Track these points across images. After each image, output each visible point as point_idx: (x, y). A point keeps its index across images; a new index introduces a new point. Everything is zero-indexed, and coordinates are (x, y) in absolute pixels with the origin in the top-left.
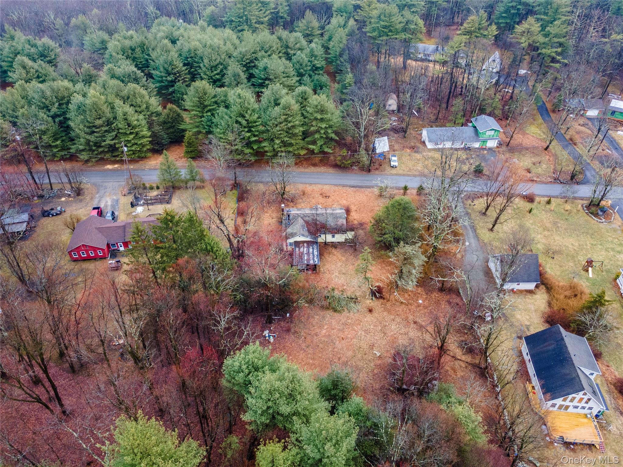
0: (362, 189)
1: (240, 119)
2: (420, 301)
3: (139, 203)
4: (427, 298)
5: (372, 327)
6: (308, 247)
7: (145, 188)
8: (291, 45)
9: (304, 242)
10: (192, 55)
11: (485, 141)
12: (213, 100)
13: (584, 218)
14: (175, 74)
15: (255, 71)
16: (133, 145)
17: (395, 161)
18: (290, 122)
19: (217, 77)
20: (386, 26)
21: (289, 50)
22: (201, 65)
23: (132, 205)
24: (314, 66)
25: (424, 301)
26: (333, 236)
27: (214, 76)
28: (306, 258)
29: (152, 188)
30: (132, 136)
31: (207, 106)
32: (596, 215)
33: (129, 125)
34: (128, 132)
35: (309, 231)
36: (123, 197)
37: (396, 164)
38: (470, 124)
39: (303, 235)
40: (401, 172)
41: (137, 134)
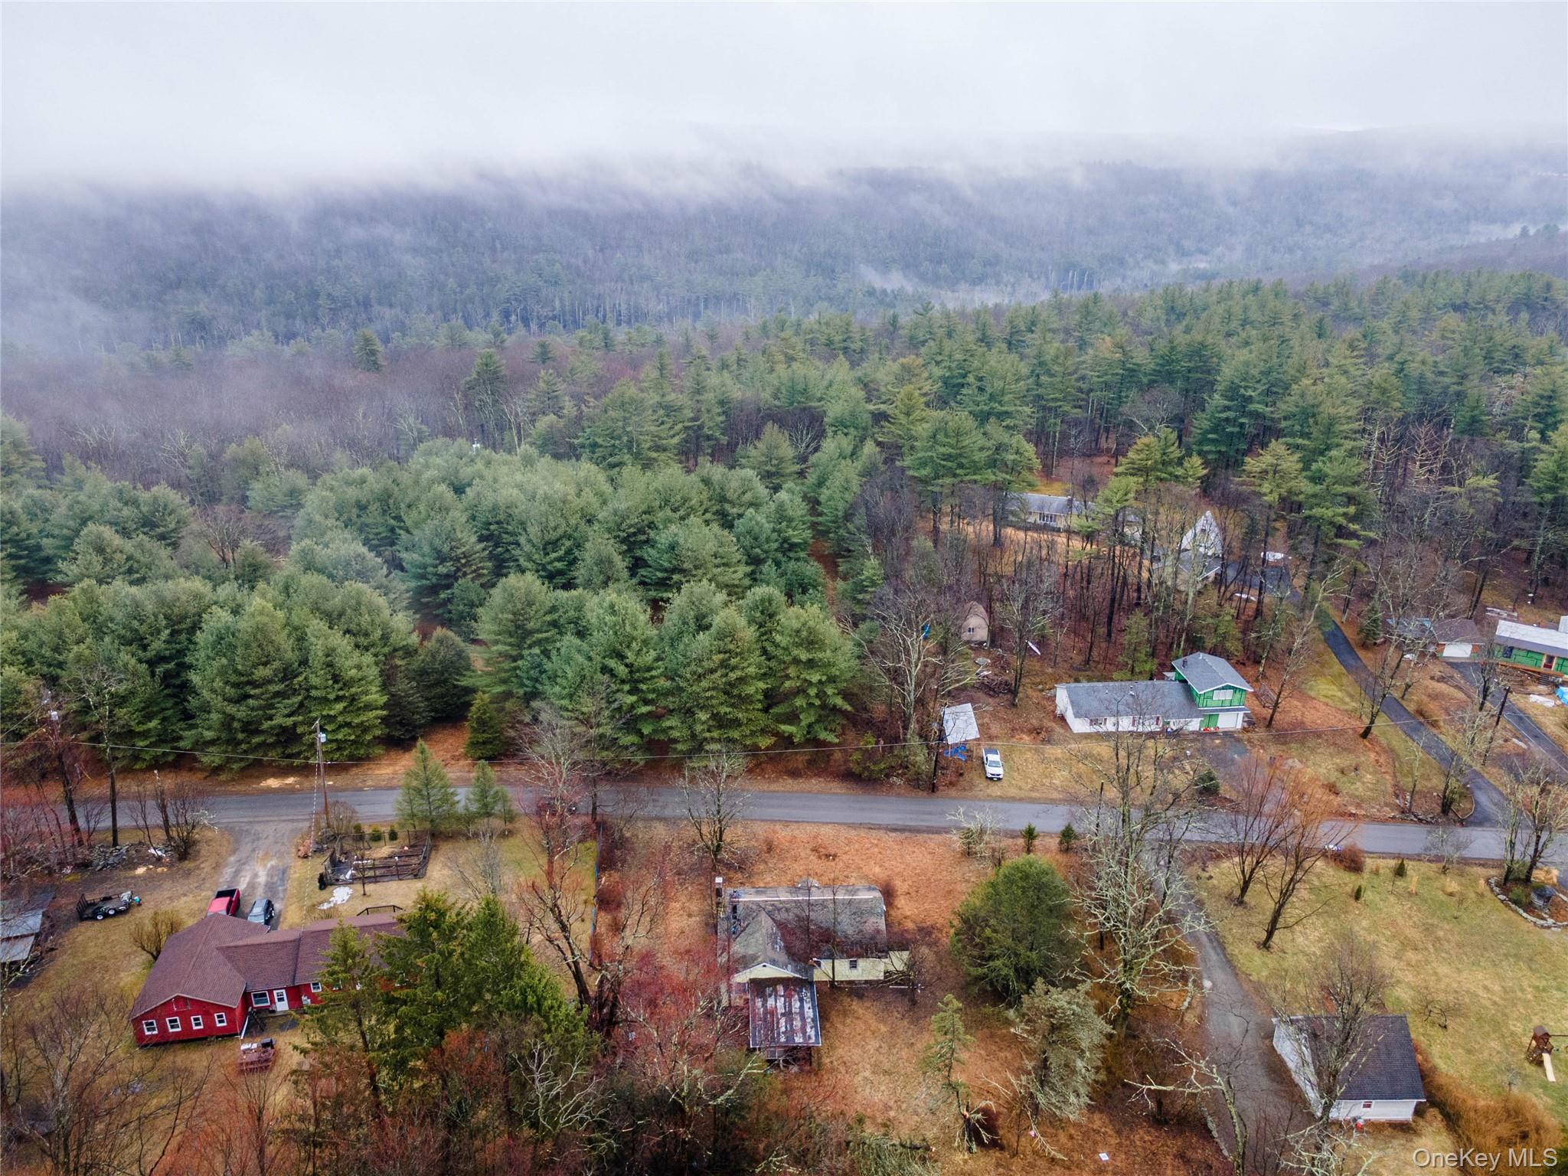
0: (921, 837)
1: (612, 663)
2: (1104, 1157)
3: (342, 877)
4: (1120, 1145)
6: (788, 997)
7: (360, 837)
8: (730, 495)
9: (773, 982)
10: (502, 517)
11: (1212, 716)
12: (548, 618)
13: (1497, 915)
14: (458, 559)
15: (649, 554)
16: (340, 727)
17: (995, 764)
18: (733, 669)
19: (558, 565)
20: (950, 455)
21: (727, 506)
22: (522, 540)
23: (324, 883)
24: (785, 540)
25: (1113, 1156)
26: (854, 965)
27: (551, 562)
28: (783, 1029)
29: (377, 837)
30: (340, 706)
31: (531, 633)
32: (1529, 908)
33: (336, 678)
34: (332, 696)
35: (789, 950)
36: (300, 862)
37: (999, 771)
38: (1171, 675)
39: (774, 962)
40: (1013, 792)
41: (353, 699)
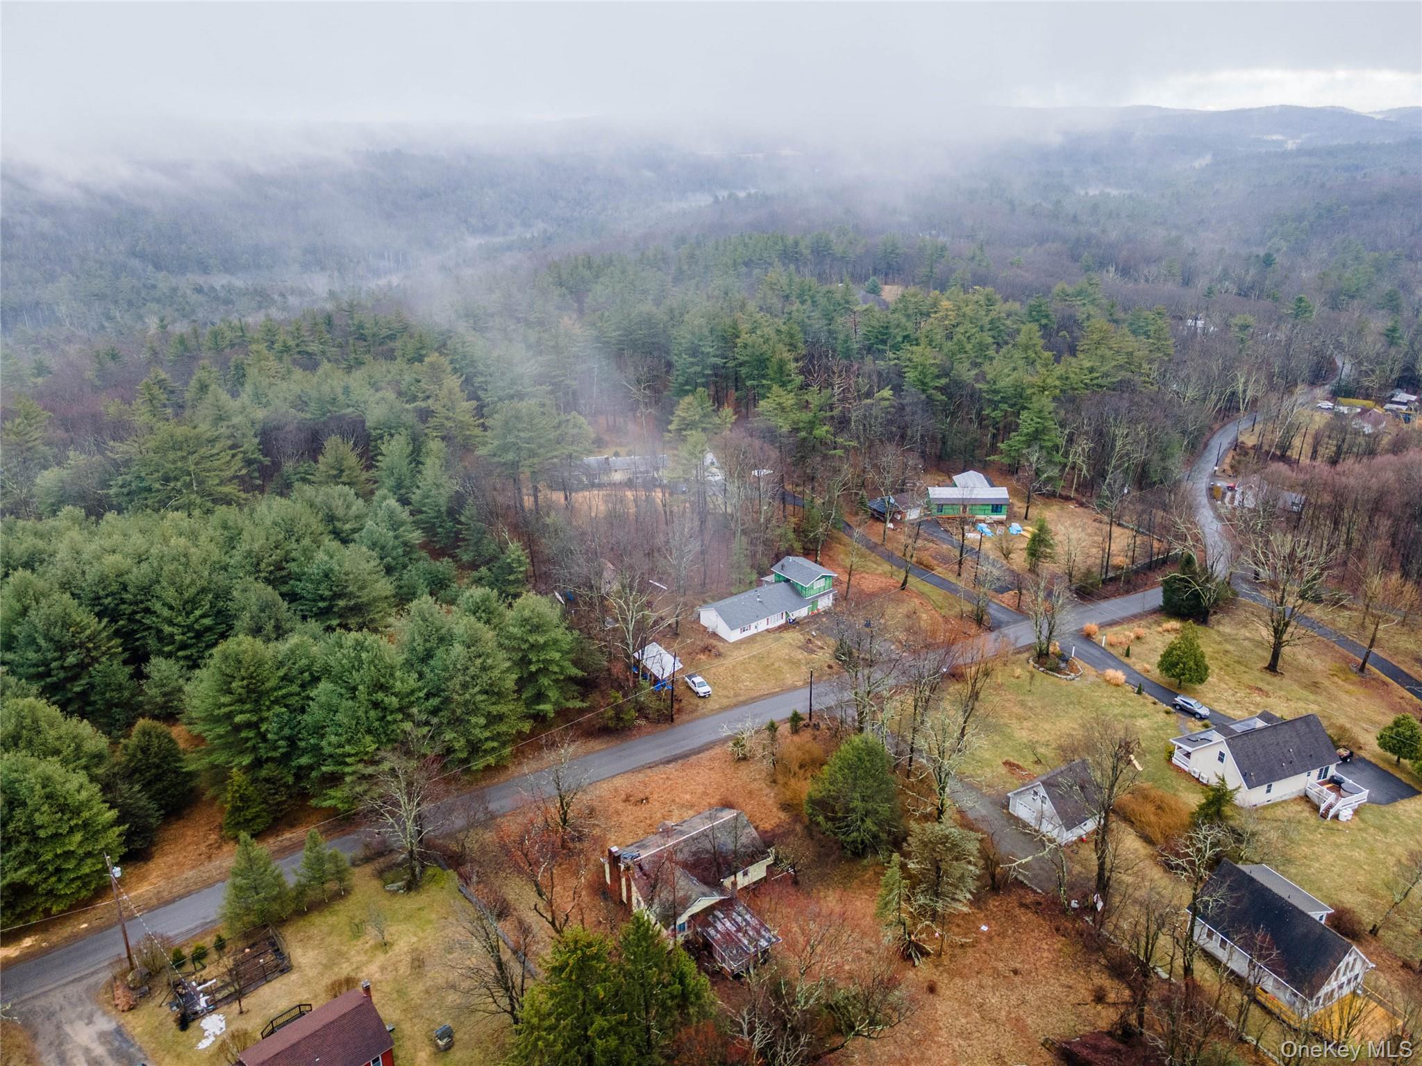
0: (693, 759)
1: (380, 696)
2: (984, 928)
3: (198, 1008)
4: (986, 916)
5: (964, 1021)
6: (727, 916)
7: (179, 961)
8: (340, 512)
9: (709, 910)
10: (114, 587)
11: (814, 602)
12: (281, 673)
13: (1046, 682)
14: (82, 645)
15: (302, 587)
16: (82, 860)
17: (701, 684)
19: (207, 621)
20: (530, 438)
21: (338, 525)
22: (158, 606)
23: (185, 1022)
25: (988, 925)
26: (746, 874)
27: (197, 621)
28: (746, 942)
29: (200, 956)
30: (78, 837)
31: (268, 692)
32: (1057, 670)
33: (63, 808)
34: (64, 829)
35: (706, 883)
36: (129, 1016)
37: (707, 689)
38: (770, 578)
39: (704, 895)
40: (725, 702)
41: (86, 825)
